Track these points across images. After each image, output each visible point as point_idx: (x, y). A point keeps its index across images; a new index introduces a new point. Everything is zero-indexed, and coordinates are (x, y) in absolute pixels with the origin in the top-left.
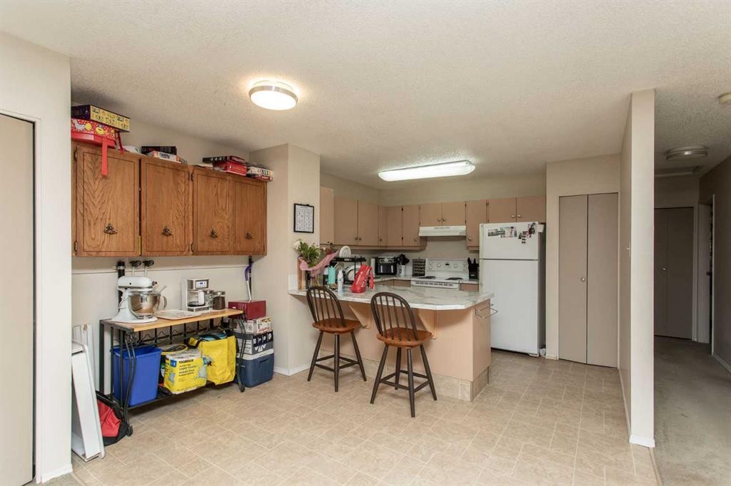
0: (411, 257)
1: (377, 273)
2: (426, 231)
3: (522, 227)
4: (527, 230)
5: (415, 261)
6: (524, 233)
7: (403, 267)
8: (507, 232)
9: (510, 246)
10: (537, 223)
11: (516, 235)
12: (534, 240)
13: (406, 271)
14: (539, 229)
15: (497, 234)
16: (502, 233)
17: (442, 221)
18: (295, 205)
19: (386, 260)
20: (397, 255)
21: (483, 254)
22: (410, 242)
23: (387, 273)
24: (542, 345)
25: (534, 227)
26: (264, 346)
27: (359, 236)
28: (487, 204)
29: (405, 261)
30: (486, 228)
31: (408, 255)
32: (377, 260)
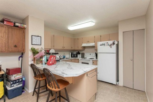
0: (81, 52)
1: (72, 57)
2: (84, 45)
3: (110, 42)
4: (112, 43)
5: (82, 53)
6: (111, 44)
7: (79, 55)
8: (106, 44)
9: (107, 49)
10: (115, 41)
11: (108, 45)
12: (114, 47)
13: (79, 56)
14: (116, 43)
15: (103, 45)
16: (104, 45)
17: (88, 42)
18: (32, 36)
19: (74, 53)
20: (77, 52)
21: (98, 51)
22: (80, 48)
23: (74, 57)
24: (118, 81)
25: (114, 42)
26: (17, 84)
27: (64, 46)
28: (101, 36)
29: (79, 53)
30: (99, 43)
31: (80, 52)
32: (72, 53)
